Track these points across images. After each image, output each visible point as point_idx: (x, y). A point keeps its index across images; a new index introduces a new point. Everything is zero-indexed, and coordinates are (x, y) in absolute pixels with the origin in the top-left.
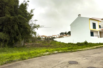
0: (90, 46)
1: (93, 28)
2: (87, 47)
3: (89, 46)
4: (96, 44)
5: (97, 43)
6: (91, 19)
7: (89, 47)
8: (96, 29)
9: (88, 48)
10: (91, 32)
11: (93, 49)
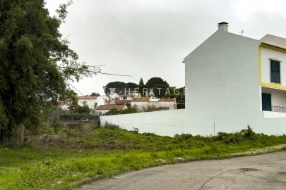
0: (263, 143)
1: (272, 81)
2: (255, 146)
3: (262, 145)
4: (281, 137)
5: (282, 135)
6: (264, 45)
7: (261, 147)
8: (279, 82)
9: (260, 150)
10: (263, 94)
11: (273, 152)
